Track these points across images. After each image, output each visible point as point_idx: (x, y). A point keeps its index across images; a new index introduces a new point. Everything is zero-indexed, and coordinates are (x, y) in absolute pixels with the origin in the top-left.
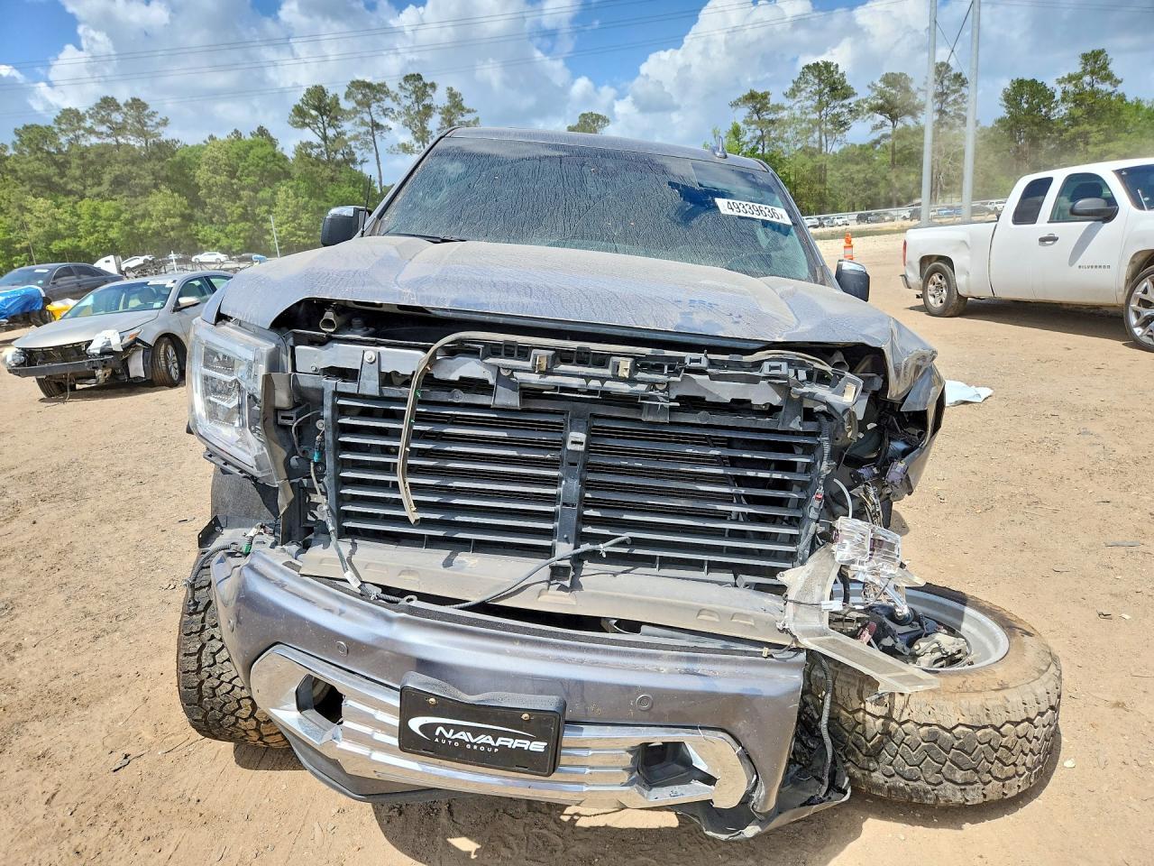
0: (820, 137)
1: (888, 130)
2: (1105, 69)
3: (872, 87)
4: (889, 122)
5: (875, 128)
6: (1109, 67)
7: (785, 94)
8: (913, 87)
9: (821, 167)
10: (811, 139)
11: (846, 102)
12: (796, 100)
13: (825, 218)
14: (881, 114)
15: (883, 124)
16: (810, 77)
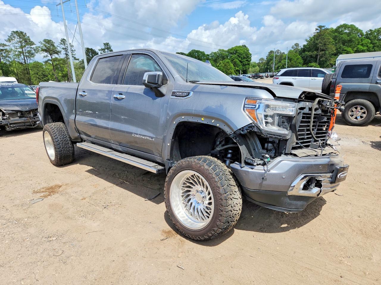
0: (24, 58)
1: (49, 58)
2: (110, 48)
3: (40, 42)
4: (49, 55)
5: (45, 57)
6: (111, 48)
7: (6, 40)
8: (55, 45)
9: (26, 68)
10: (20, 58)
11: (32, 46)
12: (11, 43)
13: (33, 87)
14: (46, 52)
15: (47, 56)
16: (15, 35)
